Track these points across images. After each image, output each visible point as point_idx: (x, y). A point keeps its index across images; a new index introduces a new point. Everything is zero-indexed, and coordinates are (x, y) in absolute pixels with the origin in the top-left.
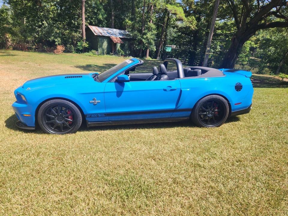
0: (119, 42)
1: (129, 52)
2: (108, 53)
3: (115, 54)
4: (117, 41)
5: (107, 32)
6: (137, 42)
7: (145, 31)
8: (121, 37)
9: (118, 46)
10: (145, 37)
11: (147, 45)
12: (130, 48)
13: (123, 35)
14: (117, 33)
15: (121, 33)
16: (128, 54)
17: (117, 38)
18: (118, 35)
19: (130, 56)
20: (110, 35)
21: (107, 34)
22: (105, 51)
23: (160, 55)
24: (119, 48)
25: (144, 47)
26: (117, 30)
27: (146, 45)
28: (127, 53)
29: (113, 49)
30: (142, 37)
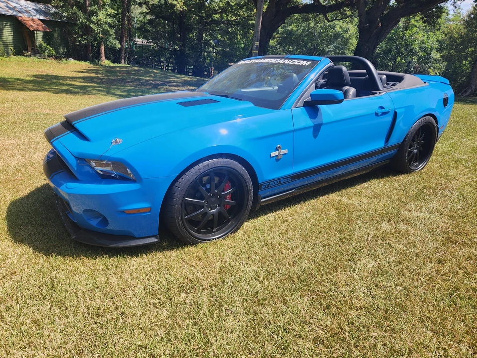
0: (41, 29)
1: (63, 50)
2: (19, 52)
3: (35, 55)
4: (35, 26)
5: (7, 7)
6: (78, 29)
7: (93, 8)
8: (42, 18)
9: (39, 37)
10: (94, 19)
11: (101, 35)
12: (65, 42)
13: (45, 14)
14: (30, 9)
15: (40, 9)
16: (63, 54)
17: (33, 20)
18: (33, 13)
19: (68, 58)
20: (15, 13)
21: (7, 11)
22: (11, 47)
23: (125, 57)
24: (42, 42)
25: (95, 40)
26: (29, 3)
27: (100, 37)
28: (61, 51)
29: (29, 43)
30: (89, 20)
